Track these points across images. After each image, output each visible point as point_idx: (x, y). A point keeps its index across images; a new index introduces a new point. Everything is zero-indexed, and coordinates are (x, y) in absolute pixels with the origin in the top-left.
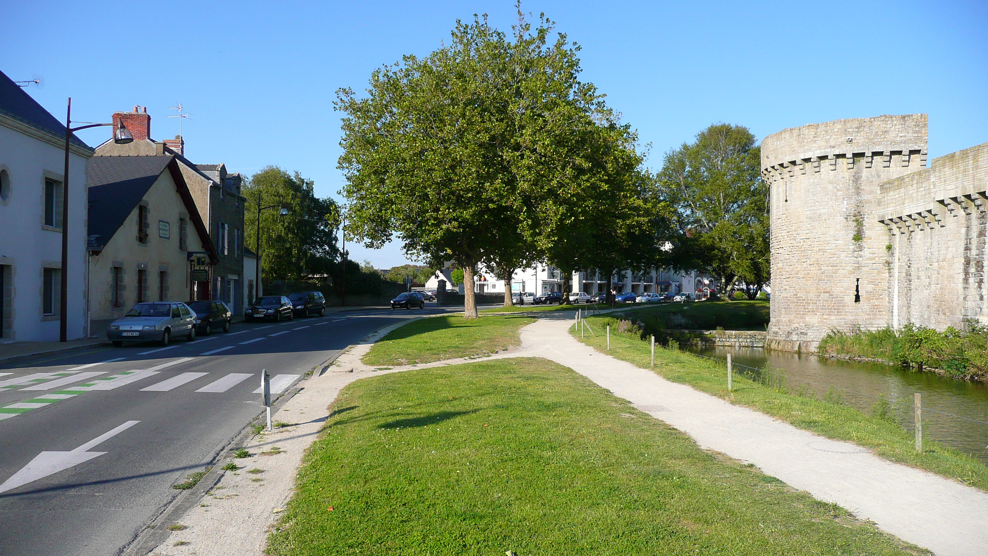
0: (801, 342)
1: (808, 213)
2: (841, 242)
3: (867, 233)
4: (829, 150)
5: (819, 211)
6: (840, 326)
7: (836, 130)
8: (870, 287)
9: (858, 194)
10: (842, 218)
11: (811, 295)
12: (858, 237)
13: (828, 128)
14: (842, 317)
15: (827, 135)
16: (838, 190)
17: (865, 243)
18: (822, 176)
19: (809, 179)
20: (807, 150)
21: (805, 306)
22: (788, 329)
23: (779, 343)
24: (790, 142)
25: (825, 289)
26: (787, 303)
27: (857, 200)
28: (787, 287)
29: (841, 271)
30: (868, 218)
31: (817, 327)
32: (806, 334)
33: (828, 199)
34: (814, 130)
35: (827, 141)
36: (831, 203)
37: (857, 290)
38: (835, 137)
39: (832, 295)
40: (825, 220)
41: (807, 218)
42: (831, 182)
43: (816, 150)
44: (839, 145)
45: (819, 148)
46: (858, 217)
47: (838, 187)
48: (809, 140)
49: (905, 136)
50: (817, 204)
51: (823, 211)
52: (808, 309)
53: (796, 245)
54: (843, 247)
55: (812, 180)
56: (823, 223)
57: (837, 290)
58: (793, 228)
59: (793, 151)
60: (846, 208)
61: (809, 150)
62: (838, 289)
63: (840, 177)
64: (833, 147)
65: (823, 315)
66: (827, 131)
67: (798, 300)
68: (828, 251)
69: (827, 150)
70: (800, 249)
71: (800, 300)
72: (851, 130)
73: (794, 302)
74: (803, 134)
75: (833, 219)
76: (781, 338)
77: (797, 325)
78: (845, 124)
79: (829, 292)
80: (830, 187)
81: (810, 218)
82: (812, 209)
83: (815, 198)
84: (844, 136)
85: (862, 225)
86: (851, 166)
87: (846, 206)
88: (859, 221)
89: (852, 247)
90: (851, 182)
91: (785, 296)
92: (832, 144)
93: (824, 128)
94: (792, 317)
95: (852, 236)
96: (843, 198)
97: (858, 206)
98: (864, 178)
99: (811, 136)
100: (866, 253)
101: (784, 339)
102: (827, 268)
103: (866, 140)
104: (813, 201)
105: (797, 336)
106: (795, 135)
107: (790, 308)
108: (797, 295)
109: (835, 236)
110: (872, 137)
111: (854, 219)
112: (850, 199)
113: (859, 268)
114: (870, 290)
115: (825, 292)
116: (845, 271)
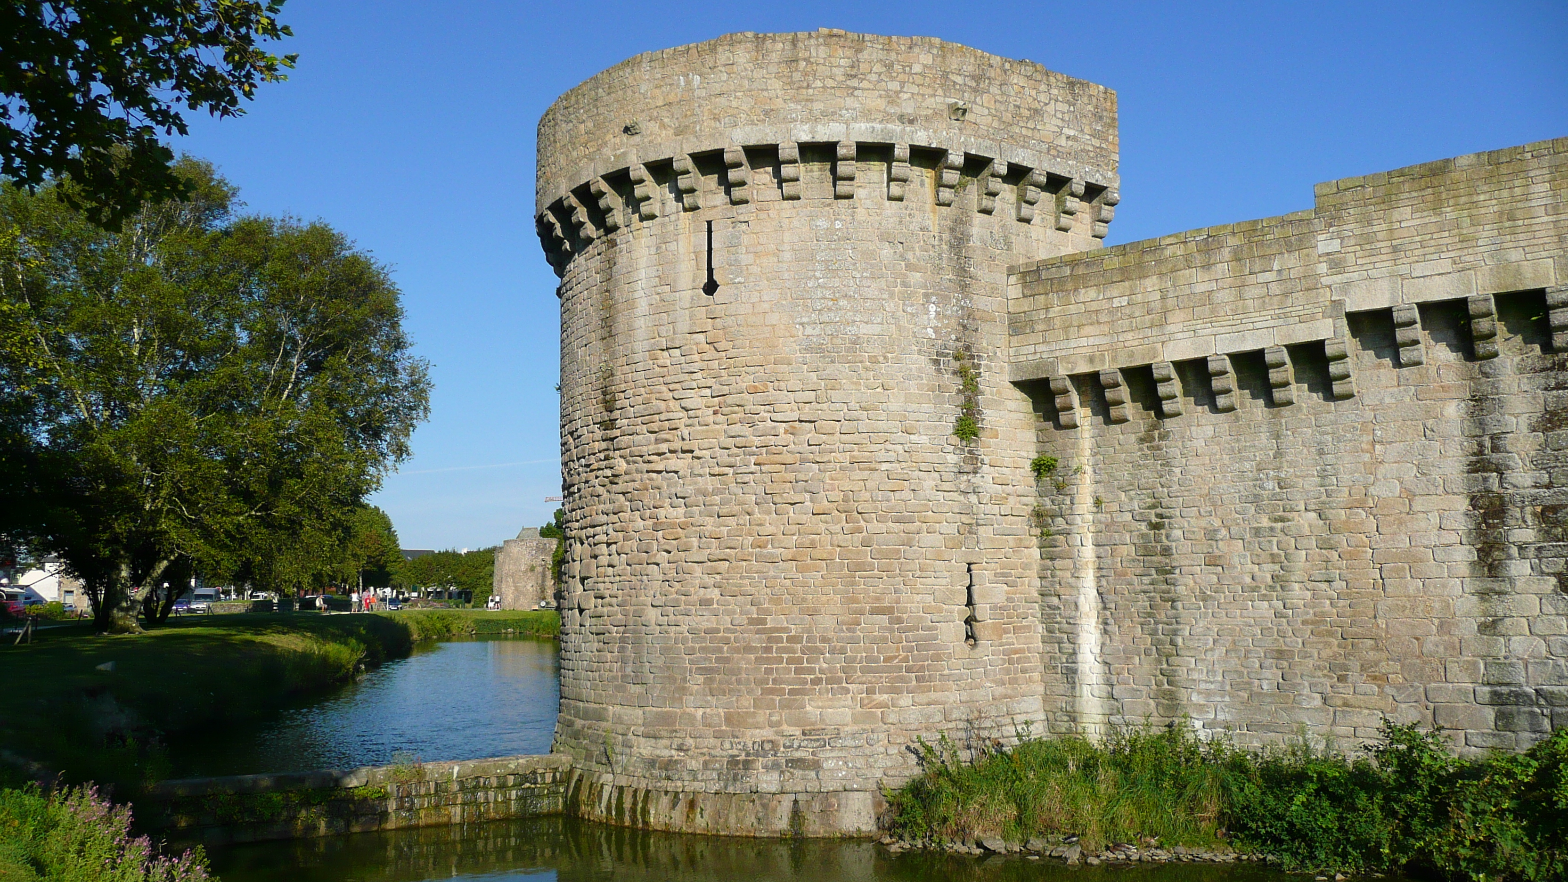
0: (800, 797)
1: (809, 330)
2: (926, 439)
3: (990, 417)
4: (896, 127)
5: (854, 329)
6: (927, 729)
7: (917, 68)
8: (999, 592)
9: (964, 287)
10: (923, 361)
11: (827, 622)
12: (967, 427)
13: (893, 56)
14: (933, 696)
15: (893, 79)
16: (909, 267)
17: (984, 449)
18: (861, 214)
19: (812, 217)
20: (824, 114)
21: (800, 661)
22: (729, 749)
23: (692, 805)
24: (751, 80)
25: (878, 599)
26: (720, 650)
27: (962, 308)
28: (715, 594)
29: (926, 539)
30: (989, 369)
31: (853, 736)
32: (816, 766)
33: (881, 290)
34: (849, 53)
35: (892, 98)
36: (890, 306)
37: (970, 603)
38: (915, 90)
39: (899, 621)
40: (874, 360)
41: (808, 349)
42: (886, 238)
43: (855, 119)
44: (927, 118)
45: (867, 114)
46: (967, 363)
47: (910, 255)
48: (830, 83)
49: (1075, 139)
50: (843, 303)
51: (865, 329)
52: (811, 671)
53: (757, 441)
54: (929, 457)
55: (822, 223)
56: (867, 369)
57: (913, 604)
58: (746, 381)
59: (767, 113)
60: (936, 330)
61: (829, 115)
62: (918, 598)
63: (914, 227)
64: (911, 122)
65: (870, 691)
66: (889, 66)
67: (770, 639)
68: (884, 466)
69: (889, 126)
70: (778, 458)
71: (779, 640)
72: (959, 80)
73: (748, 649)
74: (807, 60)
75: (898, 361)
76: (698, 786)
77: (767, 733)
78: (944, 57)
79: (887, 611)
80: (886, 251)
81: (820, 349)
82: (825, 318)
83: (836, 282)
84: (940, 92)
85: (975, 390)
86: (951, 195)
87: (934, 323)
88: (968, 376)
89: (952, 458)
90: (945, 247)
91: (706, 625)
92: (909, 109)
93: (882, 55)
94: (747, 702)
95: (950, 421)
96: (926, 296)
97: (964, 327)
98: (975, 241)
99: (839, 72)
100: (986, 479)
101: (717, 787)
102: (882, 528)
103: (996, 124)
104: (828, 294)
105: (775, 775)
106: (774, 57)
107: (732, 672)
108: (763, 622)
109: (906, 418)
110: (1007, 117)
111: (956, 365)
112: (944, 300)
113: (970, 529)
114: (1001, 600)
115: (875, 611)
116: (936, 540)
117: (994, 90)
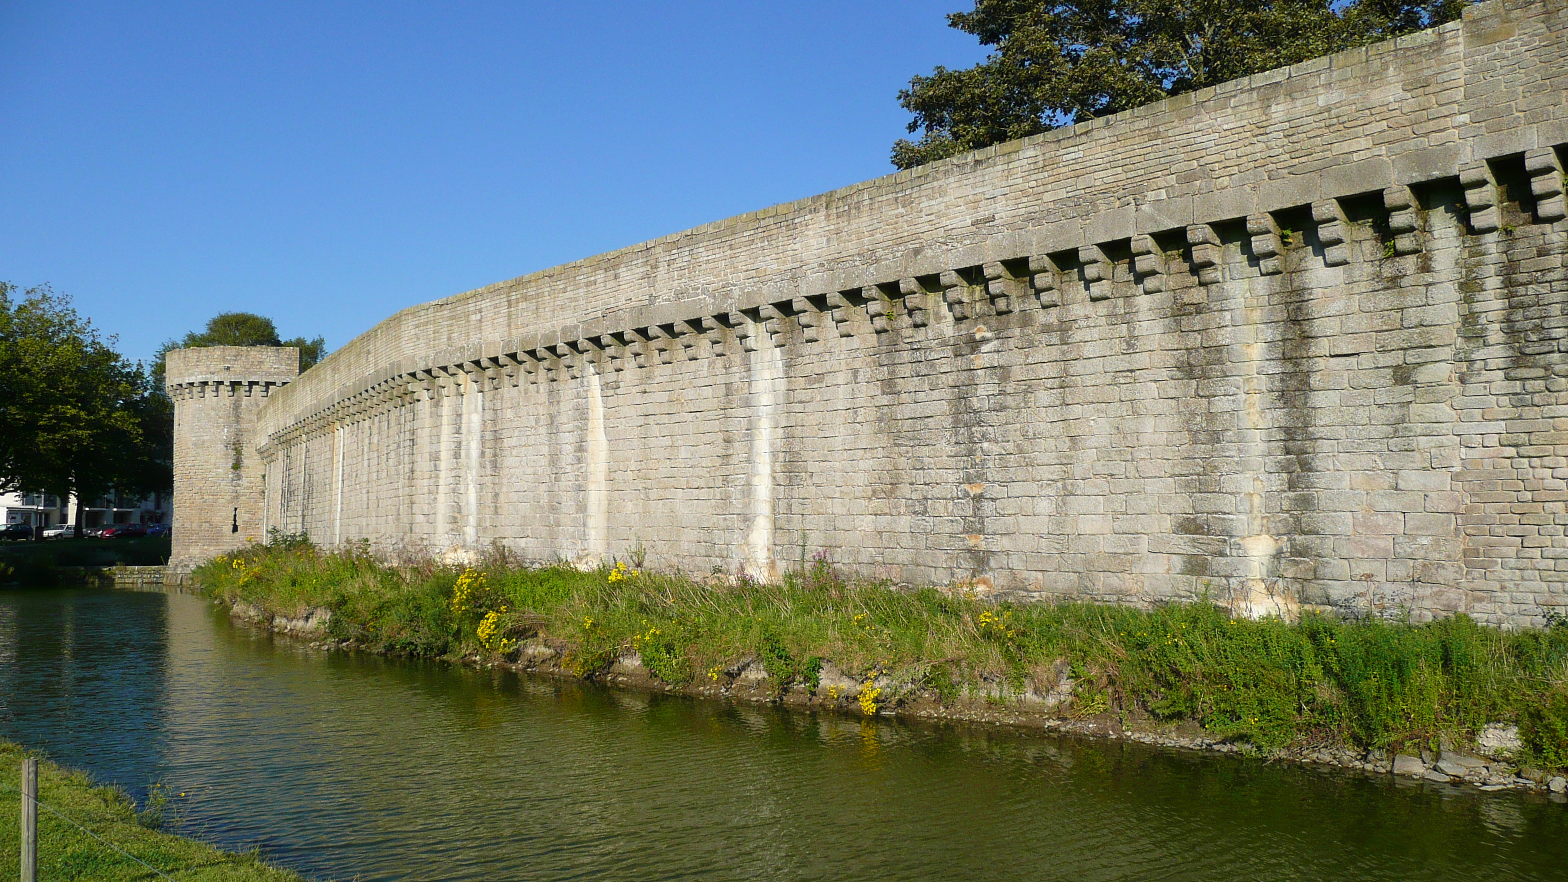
0: (183, 575)
1: (193, 439)
2: (221, 470)
3: (246, 462)
4: (209, 376)
5: (202, 438)
7: (215, 356)
8: (246, 517)
9: (237, 422)
10: (222, 446)
11: (194, 525)
12: (237, 466)
13: (209, 353)
14: (220, 546)
15: (208, 361)
16: (220, 417)
17: (243, 472)
18: (206, 402)
19: (195, 404)
21: (189, 536)
22: (176, 562)
23: (177, 577)
24: (178, 364)
25: (206, 519)
27: (237, 429)
29: (220, 501)
30: (247, 447)
31: (198, 558)
32: (189, 566)
33: (211, 425)
34: (197, 354)
35: (208, 367)
36: (213, 430)
37: (235, 520)
38: (215, 363)
39: (212, 525)
40: (208, 447)
41: (193, 444)
42: (213, 409)
43: (199, 375)
44: (218, 372)
45: (201, 373)
46: (237, 446)
47: (220, 414)
48: (193, 364)
49: (278, 368)
50: (200, 430)
51: (206, 438)
52: (191, 539)
54: (222, 476)
55: (197, 405)
56: (206, 450)
57: (216, 520)
59: (180, 374)
60: (226, 436)
61: (192, 374)
62: (217, 518)
63: (221, 404)
64: (213, 374)
65: (203, 545)
66: (208, 357)
68: (210, 479)
69: (207, 376)
70: (187, 477)
72: (230, 357)
74: (188, 357)
75: (214, 447)
77: (182, 557)
78: (225, 351)
79: (209, 522)
80: (213, 413)
81: (196, 444)
82: (197, 435)
83: (200, 424)
84: (223, 363)
85: (241, 454)
86: (231, 393)
87: (226, 434)
88: (237, 448)
89: (230, 476)
90: (231, 410)
92: (212, 370)
93: (206, 354)
94: (181, 548)
95: (231, 465)
96: (224, 426)
97: (237, 434)
98: (243, 406)
99: (195, 360)
100: (244, 482)
102: (208, 497)
103: (243, 370)
104: (198, 427)
105: (181, 569)
108: (184, 525)
109: (216, 465)
110: (248, 366)
111: (233, 447)
112: (230, 427)
113: (237, 497)
114: (246, 519)
115: (206, 522)
116: (224, 501)
117: (243, 358)
